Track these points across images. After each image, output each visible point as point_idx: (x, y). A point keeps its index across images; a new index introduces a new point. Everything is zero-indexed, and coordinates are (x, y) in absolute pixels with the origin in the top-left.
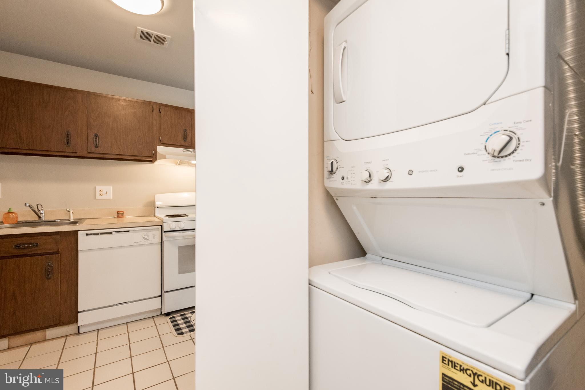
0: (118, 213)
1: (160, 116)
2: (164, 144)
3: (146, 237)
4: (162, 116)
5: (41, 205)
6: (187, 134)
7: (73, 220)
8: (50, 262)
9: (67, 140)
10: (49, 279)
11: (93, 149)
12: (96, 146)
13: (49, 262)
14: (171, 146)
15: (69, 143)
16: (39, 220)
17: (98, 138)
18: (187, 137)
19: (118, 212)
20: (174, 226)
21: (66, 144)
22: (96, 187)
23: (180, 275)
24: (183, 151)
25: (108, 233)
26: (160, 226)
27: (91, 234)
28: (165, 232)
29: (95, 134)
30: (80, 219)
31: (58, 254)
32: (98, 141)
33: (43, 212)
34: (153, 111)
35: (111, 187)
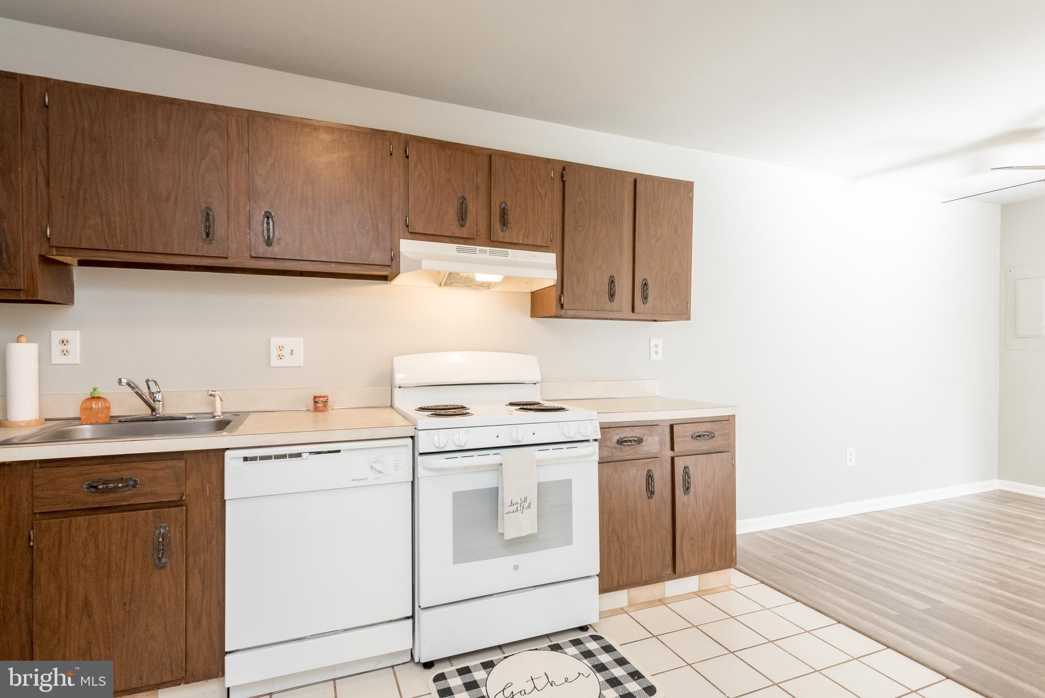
0: (316, 400)
1: (407, 167)
2: (415, 235)
3: (378, 466)
4: (412, 165)
5: (155, 382)
6: (466, 210)
7: (221, 417)
8: (164, 528)
9: (206, 227)
10: (162, 567)
11: (262, 249)
12: (269, 242)
13: (161, 527)
14: (431, 238)
15: (210, 236)
16: (152, 415)
17: (271, 223)
18: (466, 216)
19: (315, 397)
20: (443, 440)
21: (204, 236)
22: (270, 339)
23: (456, 565)
24: (458, 250)
25: (292, 456)
26: (410, 440)
27: (254, 459)
28: (421, 454)
29: (266, 212)
30: (236, 414)
31: (180, 508)
32: (271, 230)
33: (159, 397)
34: (391, 154)
35: (302, 339)
